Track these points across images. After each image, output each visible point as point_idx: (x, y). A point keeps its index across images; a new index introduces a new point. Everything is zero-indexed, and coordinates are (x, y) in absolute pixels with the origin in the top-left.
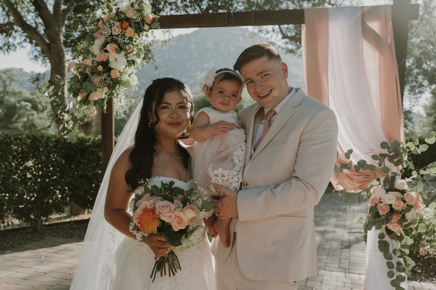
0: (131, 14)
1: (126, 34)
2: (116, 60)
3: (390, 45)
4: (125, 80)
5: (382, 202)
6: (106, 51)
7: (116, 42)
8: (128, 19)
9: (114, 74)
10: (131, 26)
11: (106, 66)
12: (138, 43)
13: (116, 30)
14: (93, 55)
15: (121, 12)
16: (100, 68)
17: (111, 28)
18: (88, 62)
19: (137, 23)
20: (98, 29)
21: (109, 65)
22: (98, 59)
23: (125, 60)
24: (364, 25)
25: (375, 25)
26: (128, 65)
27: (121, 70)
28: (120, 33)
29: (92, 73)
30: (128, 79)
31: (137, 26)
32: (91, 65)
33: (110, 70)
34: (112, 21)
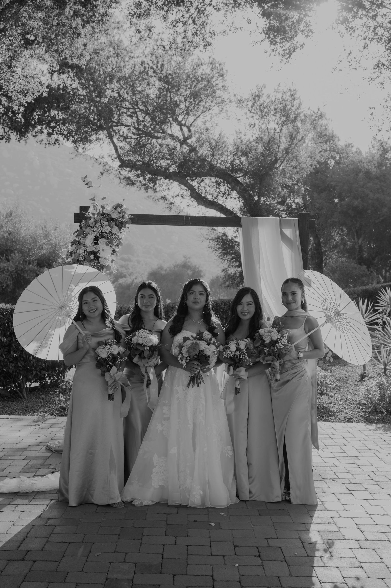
0: (115, 216)
1: (113, 232)
2: (103, 250)
3: (298, 246)
4: (107, 264)
6: (97, 243)
7: (105, 237)
8: (113, 220)
9: (102, 261)
10: (116, 225)
11: (95, 253)
12: (120, 237)
13: (107, 229)
14: (85, 246)
15: (107, 214)
16: (92, 257)
17: (103, 227)
18: (81, 251)
19: (120, 223)
20: (89, 226)
21: (98, 254)
22: (89, 249)
23: (110, 250)
24: (282, 233)
25: (288, 232)
26: (112, 254)
27: (107, 257)
28: (109, 230)
29: (84, 260)
30: (110, 264)
31: (121, 225)
32: (84, 254)
33: (98, 258)
34: (103, 221)
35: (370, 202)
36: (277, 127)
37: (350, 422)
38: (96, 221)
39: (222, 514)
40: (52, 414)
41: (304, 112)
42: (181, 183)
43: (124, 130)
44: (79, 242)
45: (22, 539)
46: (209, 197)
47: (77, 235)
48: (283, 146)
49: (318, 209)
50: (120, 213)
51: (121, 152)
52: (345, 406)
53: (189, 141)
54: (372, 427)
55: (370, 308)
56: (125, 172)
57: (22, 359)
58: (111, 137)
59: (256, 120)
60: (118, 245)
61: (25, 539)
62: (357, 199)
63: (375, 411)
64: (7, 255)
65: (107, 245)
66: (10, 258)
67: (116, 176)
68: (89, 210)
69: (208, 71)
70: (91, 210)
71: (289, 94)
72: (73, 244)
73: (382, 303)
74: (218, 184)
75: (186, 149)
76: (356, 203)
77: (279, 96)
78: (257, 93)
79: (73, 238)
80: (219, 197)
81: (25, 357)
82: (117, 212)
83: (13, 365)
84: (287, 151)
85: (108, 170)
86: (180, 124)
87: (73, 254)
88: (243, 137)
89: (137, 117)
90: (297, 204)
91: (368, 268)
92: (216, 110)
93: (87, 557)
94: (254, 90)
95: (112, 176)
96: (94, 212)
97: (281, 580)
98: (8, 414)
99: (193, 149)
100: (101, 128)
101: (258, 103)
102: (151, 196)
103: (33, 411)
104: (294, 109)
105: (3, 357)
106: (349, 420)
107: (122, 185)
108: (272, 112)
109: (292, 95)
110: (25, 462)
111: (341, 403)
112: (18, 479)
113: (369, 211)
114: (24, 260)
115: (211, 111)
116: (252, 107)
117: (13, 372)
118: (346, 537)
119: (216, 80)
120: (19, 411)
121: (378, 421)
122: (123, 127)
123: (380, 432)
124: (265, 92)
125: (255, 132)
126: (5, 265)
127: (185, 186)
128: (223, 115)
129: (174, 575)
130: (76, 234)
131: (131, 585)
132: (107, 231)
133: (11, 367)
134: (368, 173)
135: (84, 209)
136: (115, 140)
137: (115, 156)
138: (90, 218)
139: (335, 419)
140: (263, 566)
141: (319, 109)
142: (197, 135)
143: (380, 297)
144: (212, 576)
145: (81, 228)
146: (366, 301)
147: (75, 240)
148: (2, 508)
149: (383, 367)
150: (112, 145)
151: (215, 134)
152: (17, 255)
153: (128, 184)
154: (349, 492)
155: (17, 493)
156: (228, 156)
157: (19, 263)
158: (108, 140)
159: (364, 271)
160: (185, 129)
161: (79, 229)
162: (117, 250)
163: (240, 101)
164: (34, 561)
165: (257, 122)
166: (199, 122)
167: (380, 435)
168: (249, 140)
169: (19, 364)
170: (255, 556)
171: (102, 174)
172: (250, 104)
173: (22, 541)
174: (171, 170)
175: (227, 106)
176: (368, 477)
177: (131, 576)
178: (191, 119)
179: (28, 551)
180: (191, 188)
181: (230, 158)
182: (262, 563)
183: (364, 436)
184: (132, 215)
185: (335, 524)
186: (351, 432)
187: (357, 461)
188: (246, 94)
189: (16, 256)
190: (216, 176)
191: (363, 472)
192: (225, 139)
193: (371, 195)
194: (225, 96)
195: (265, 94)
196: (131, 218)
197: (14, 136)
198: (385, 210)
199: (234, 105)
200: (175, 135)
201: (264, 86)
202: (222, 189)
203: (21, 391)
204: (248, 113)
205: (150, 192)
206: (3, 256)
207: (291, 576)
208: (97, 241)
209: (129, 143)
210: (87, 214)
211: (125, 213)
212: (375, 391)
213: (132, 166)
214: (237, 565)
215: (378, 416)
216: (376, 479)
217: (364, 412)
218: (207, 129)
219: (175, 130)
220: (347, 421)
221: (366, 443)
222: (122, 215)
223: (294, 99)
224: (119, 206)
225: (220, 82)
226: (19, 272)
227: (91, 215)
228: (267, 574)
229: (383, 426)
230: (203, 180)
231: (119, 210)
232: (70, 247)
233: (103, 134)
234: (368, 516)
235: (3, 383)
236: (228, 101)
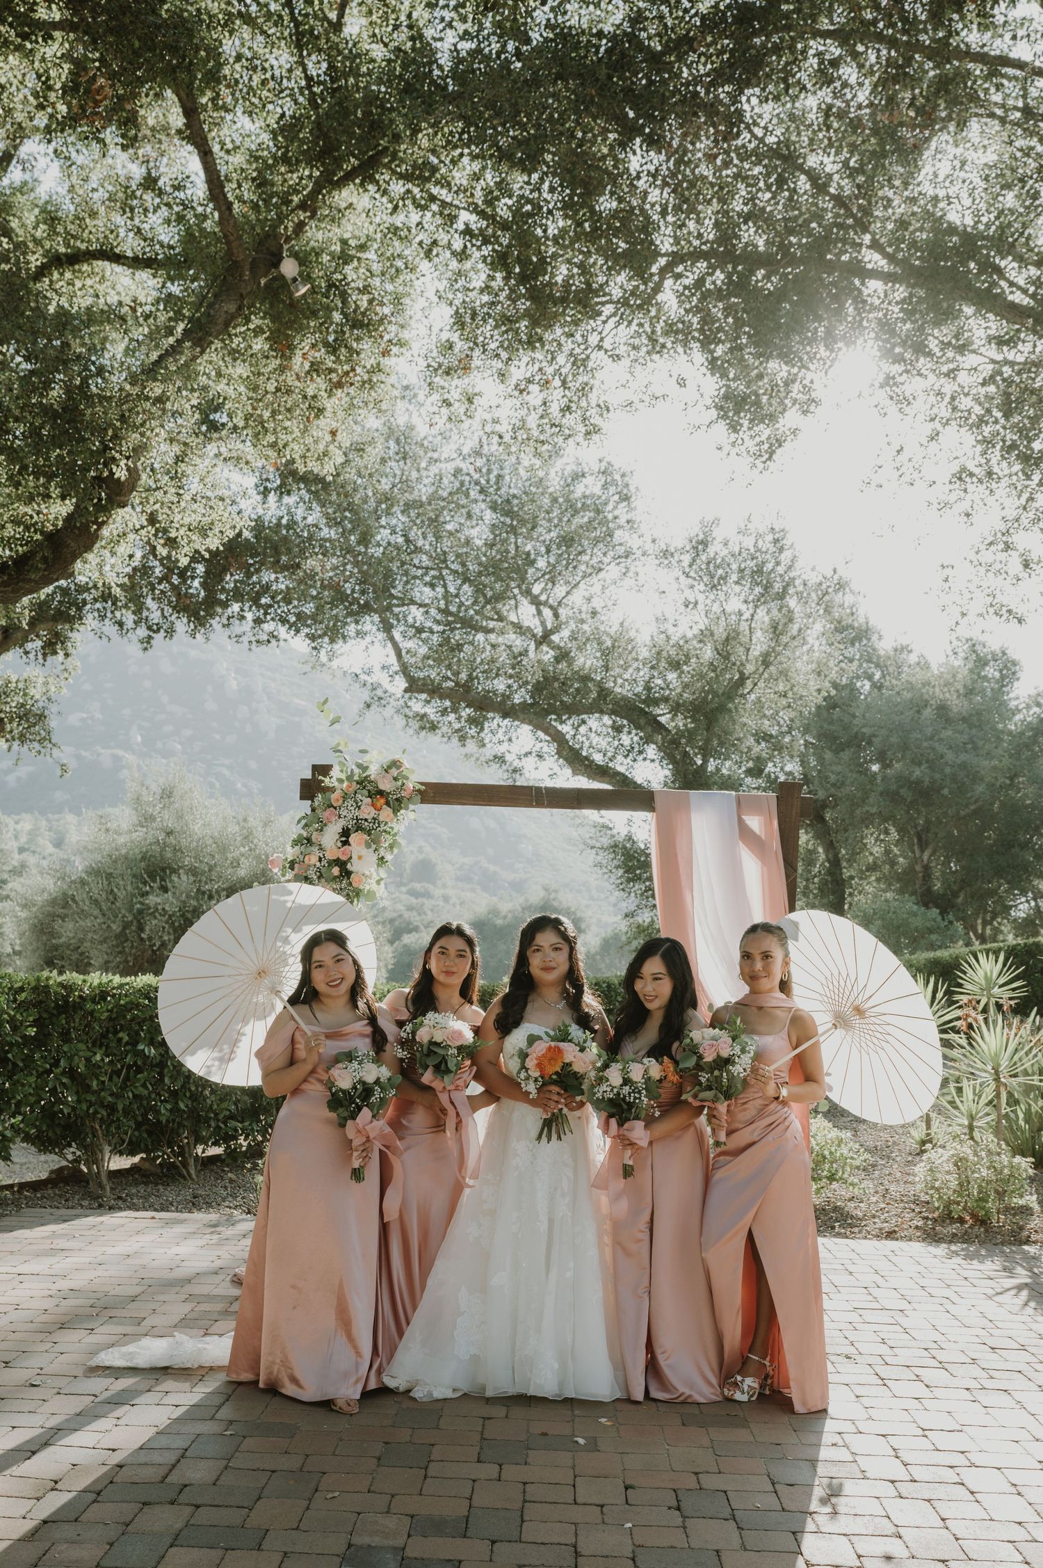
0: (386, 785)
1: (381, 819)
2: (360, 858)
3: (775, 853)
4: (368, 887)
6: (346, 843)
7: (363, 830)
8: (381, 793)
9: (356, 881)
10: (388, 804)
11: (341, 864)
12: (395, 830)
13: (367, 812)
14: (321, 848)
15: (370, 782)
16: (336, 871)
17: (359, 807)
18: (313, 860)
19: (397, 800)
20: (331, 806)
21: (349, 866)
22: (330, 856)
23: (374, 858)
24: (741, 823)
25: (754, 823)
26: (378, 865)
27: (367, 873)
28: (372, 815)
29: (319, 878)
30: (374, 887)
31: (396, 803)
32: (318, 864)
33: (348, 874)
34: (359, 796)
35: (948, 770)
36: (744, 607)
37: (892, 1239)
38: (345, 797)
39: (603, 1420)
40: (249, 1213)
41: (805, 577)
42: (537, 727)
43: (416, 614)
44: (309, 840)
45: (173, 1462)
46: (598, 758)
47: (306, 825)
48: (756, 651)
49: (834, 785)
50: (395, 779)
51: (406, 658)
52: (883, 1205)
53: (555, 638)
54: (941, 1250)
55: (940, 995)
56: (418, 705)
57: (188, 1094)
58: (387, 628)
59: (698, 593)
60: (391, 847)
61: (178, 1461)
62: (920, 764)
63: (947, 1217)
64: (162, 879)
65: (368, 846)
66: (169, 885)
67: (398, 711)
68: (332, 773)
69: (597, 490)
70: (336, 773)
71: (770, 537)
72: (296, 842)
73: (969, 986)
74: (618, 729)
75: (548, 655)
76: (917, 773)
77: (749, 542)
78: (701, 537)
79: (296, 831)
80: (620, 758)
81: (193, 1089)
82: (389, 776)
83: (169, 1106)
84: (766, 661)
85: (380, 698)
86: (536, 602)
87: (296, 866)
88: (671, 630)
89: (445, 586)
90: (790, 773)
91: (942, 914)
92: (612, 571)
93: (310, 1500)
94: (696, 531)
95: (389, 711)
96: (343, 776)
97: (723, 1558)
98: (156, 1210)
99: (563, 655)
100: (366, 608)
101: (704, 558)
102: (472, 755)
103: (209, 1205)
104: (780, 569)
105: (147, 1088)
106: (891, 1235)
107: (411, 731)
108: (734, 577)
109: (776, 541)
110: (187, 1308)
111: (874, 1199)
112: (170, 1339)
113: (946, 792)
114: (198, 890)
115: (601, 575)
116: (690, 566)
117: (168, 1121)
118: (867, 1474)
119: (615, 508)
120: (179, 1203)
121: (953, 1239)
122: (413, 608)
123: (958, 1260)
124: (719, 534)
125: (697, 618)
126: (159, 900)
127: (546, 733)
128: (628, 582)
129: (493, 1542)
130: (303, 822)
131: (399, 1558)
132: (369, 817)
133: (163, 1111)
134: (942, 709)
135: (323, 769)
136: (397, 635)
137: (396, 667)
138: (333, 790)
139: (860, 1232)
140: (685, 1527)
141: (835, 571)
142: (572, 625)
143: (965, 973)
144: (575, 1546)
145: (313, 810)
146: (932, 980)
147: (300, 835)
148: (134, 1398)
149: (966, 1123)
150: (389, 645)
151: (611, 623)
152: (184, 877)
153: (423, 728)
154: (880, 1382)
155: (166, 1368)
156: (638, 669)
157: (188, 896)
158: (381, 636)
159: (934, 920)
160: (547, 613)
161: (309, 812)
162: (389, 857)
163: (666, 554)
164: (197, 1507)
165: (701, 598)
166: (577, 598)
167: (956, 1267)
168: (684, 636)
169: (182, 1106)
170: (670, 1508)
171: (368, 706)
172: (687, 559)
173: (174, 1466)
174: (517, 699)
175: (637, 563)
176: (925, 1353)
177: (400, 1542)
178: (560, 591)
179: (186, 1486)
180: (559, 738)
181: (644, 673)
182: (684, 1522)
183: (921, 1269)
184: (422, 784)
185: (846, 1446)
186: (894, 1259)
187: (902, 1320)
188: (678, 540)
189: (183, 882)
190: (613, 712)
191: (913, 1343)
192: (632, 634)
193: (950, 756)
194: (634, 542)
195: (719, 539)
196: (419, 791)
197: (182, 625)
198: (980, 788)
199: (653, 562)
200: (526, 624)
201: (716, 521)
202: (626, 740)
203: (185, 1164)
204: (683, 578)
205: (471, 746)
206: (154, 881)
207: (746, 1550)
208: (348, 837)
209: (425, 641)
210: (327, 780)
211: (407, 778)
212: (948, 1173)
213: (434, 691)
214: (629, 1525)
215: (954, 1228)
216: (941, 1356)
217: (924, 1218)
218: (594, 613)
219: (526, 614)
220: (886, 1238)
221: (922, 1282)
222: (399, 783)
223: (781, 550)
224: (395, 764)
225: (622, 512)
226: (189, 915)
227: (336, 784)
228: (693, 1545)
229: (963, 1250)
230: (584, 722)
231: (394, 772)
232: (289, 849)
233: (370, 623)
234: (920, 1432)
235: (146, 1145)
236: (639, 553)
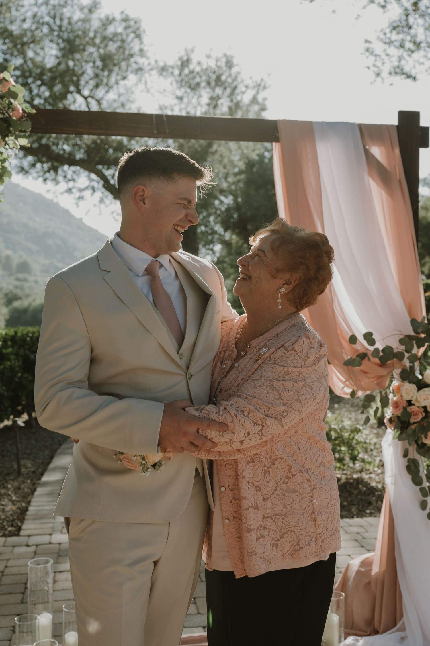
5: (414, 405)
25: (379, 152)
41: (245, 82)
42: (91, 170)
69: (121, 30)
71: (224, 60)
77: (212, 63)
78: (186, 58)
94: (183, 54)
101: (186, 71)
104: (231, 79)
109: (228, 62)
115: (126, 80)
119: (132, 42)
124: (195, 57)
125: (183, 106)
141: (262, 80)
160: (93, 103)
163: (163, 68)
165: (185, 95)
166: (112, 95)
172: (177, 72)
174: (78, 156)
175: (146, 75)
178: (101, 91)
180: (104, 178)
194: (144, 62)
195: (195, 60)
201: (193, 50)
204: (174, 83)
205: (50, 184)
218: (122, 104)
223: (231, 67)
236: (147, 68)
